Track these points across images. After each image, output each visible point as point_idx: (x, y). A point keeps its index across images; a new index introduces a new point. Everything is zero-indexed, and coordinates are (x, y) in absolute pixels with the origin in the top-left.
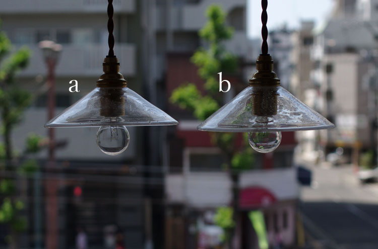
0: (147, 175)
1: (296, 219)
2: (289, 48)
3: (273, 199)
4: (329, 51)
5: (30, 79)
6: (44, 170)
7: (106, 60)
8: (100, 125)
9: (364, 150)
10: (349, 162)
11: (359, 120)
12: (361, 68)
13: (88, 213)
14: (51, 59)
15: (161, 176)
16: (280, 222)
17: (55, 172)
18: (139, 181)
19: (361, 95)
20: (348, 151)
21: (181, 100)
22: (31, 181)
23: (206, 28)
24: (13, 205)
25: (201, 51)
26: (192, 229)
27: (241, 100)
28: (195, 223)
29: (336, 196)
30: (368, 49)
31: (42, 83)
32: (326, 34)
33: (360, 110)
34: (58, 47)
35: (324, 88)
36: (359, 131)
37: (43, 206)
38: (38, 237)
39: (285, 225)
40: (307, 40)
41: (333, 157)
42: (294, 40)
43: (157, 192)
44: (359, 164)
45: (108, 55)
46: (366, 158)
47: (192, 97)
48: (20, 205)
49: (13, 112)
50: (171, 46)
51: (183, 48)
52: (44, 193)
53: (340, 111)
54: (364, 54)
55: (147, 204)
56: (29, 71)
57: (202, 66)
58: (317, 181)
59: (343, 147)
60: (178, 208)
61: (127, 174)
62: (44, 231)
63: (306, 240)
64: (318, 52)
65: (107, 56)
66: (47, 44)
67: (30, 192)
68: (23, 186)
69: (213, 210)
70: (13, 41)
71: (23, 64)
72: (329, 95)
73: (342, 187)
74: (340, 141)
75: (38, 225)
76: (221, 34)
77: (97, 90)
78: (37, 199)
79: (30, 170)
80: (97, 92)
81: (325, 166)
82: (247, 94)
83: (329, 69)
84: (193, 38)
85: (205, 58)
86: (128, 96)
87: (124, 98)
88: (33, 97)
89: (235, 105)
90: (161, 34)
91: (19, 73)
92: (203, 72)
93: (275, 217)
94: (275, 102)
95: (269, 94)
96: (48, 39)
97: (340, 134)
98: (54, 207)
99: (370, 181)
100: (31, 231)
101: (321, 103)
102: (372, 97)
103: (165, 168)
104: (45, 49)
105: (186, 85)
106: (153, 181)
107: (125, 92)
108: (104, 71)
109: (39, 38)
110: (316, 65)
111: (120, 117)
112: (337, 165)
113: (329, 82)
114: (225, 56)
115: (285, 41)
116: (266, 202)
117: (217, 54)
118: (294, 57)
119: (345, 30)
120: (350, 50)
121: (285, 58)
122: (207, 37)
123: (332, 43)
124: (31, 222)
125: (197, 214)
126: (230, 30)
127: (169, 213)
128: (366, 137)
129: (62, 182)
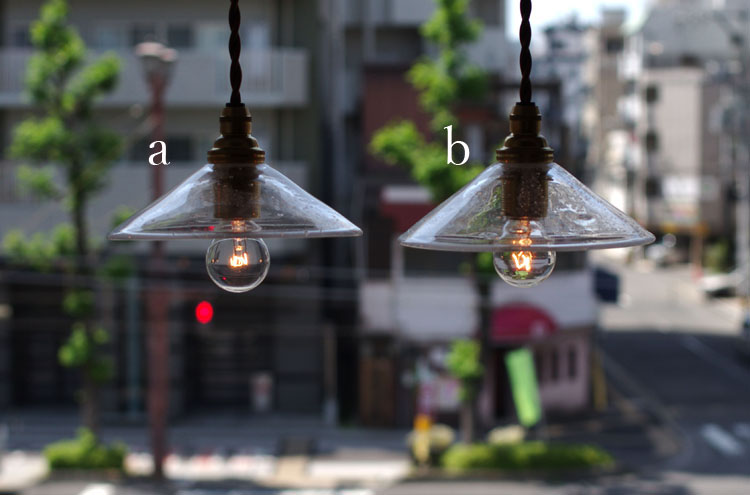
0: (327, 283)
1: (592, 362)
2: (580, 58)
3: (551, 325)
4: (651, 62)
5: (120, 112)
6: (144, 275)
7: (225, 111)
8: (213, 237)
9: (711, 239)
10: (685, 261)
11: (704, 186)
12: (708, 93)
13: (223, 351)
14: (158, 76)
15: (352, 285)
16: (564, 367)
17: (164, 277)
18: (313, 294)
19: (708, 142)
20: (684, 241)
21: (389, 149)
22: (121, 293)
23: (435, 21)
24: (90, 337)
25: (424, 62)
26: (407, 379)
27: (479, 189)
28: (412, 368)
29: (662, 321)
30: (720, 59)
31: (142, 119)
32: (646, 32)
33: (707, 168)
34: (169, 54)
35: (642, 128)
36: (703, 204)
37: (142, 338)
38: (133, 393)
39: (572, 372)
40: (613, 43)
41: (658, 252)
42: (590, 43)
43: (344, 314)
44: (704, 263)
45: (229, 101)
46: (716, 253)
47: (409, 143)
48: (102, 335)
49: (90, 170)
50: (371, 53)
51: (392, 57)
52: (144, 314)
53: (671, 170)
54: (713, 68)
55: (329, 334)
56: (119, 96)
57: (427, 88)
58: (628, 294)
59: (675, 234)
60: (383, 341)
61: (292, 282)
62: (144, 382)
63: (610, 398)
64: (631, 65)
65: (228, 105)
66: (151, 48)
67: (120, 312)
68: (107, 302)
69: (445, 345)
70: (91, 42)
71: (107, 84)
72: (651, 142)
73: (672, 305)
74: (669, 223)
75: (133, 371)
76: (459, 32)
77: (208, 168)
78: (132, 326)
79: (120, 273)
80: (209, 173)
81: (643, 267)
82: (491, 176)
83: (651, 95)
84: (411, 40)
85: (432, 75)
86: (266, 180)
87: (260, 185)
88: (125, 144)
89: (468, 199)
90: (354, 32)
91: (100, 99)
92: (428, 100)
93: (555, 358)
94: (545, 193)
95: (533, 178)
96: (153, 40)
97: (669, 211)
98: (162, 338)
99: (723, 294)
100: (121, 382)
101: (637, 156)
102: (726, 145)
103: (360, 271)
104: (148, 58)
105: (398, 123)
106: (339, 295)
107: (261, 173)
108: (222, 132)
109: (137, 37)
110: (629, 87)
111: (251, 221)
112: (664, 265)
113: (651, 118)
114: (468, 70)
115: (573, 44)
116: (538, 331)
117: (453, 68)
118: (588, 73)
119: (680, 26)
120: (689, 61)
121: (574, 74)
122: (435, 37)
123: (657, 48)
124: (122, 364)
125: (414, 352)
126: (475, 26)
127: (366, 351)
128: (716, 216)
129: (176, 294)
